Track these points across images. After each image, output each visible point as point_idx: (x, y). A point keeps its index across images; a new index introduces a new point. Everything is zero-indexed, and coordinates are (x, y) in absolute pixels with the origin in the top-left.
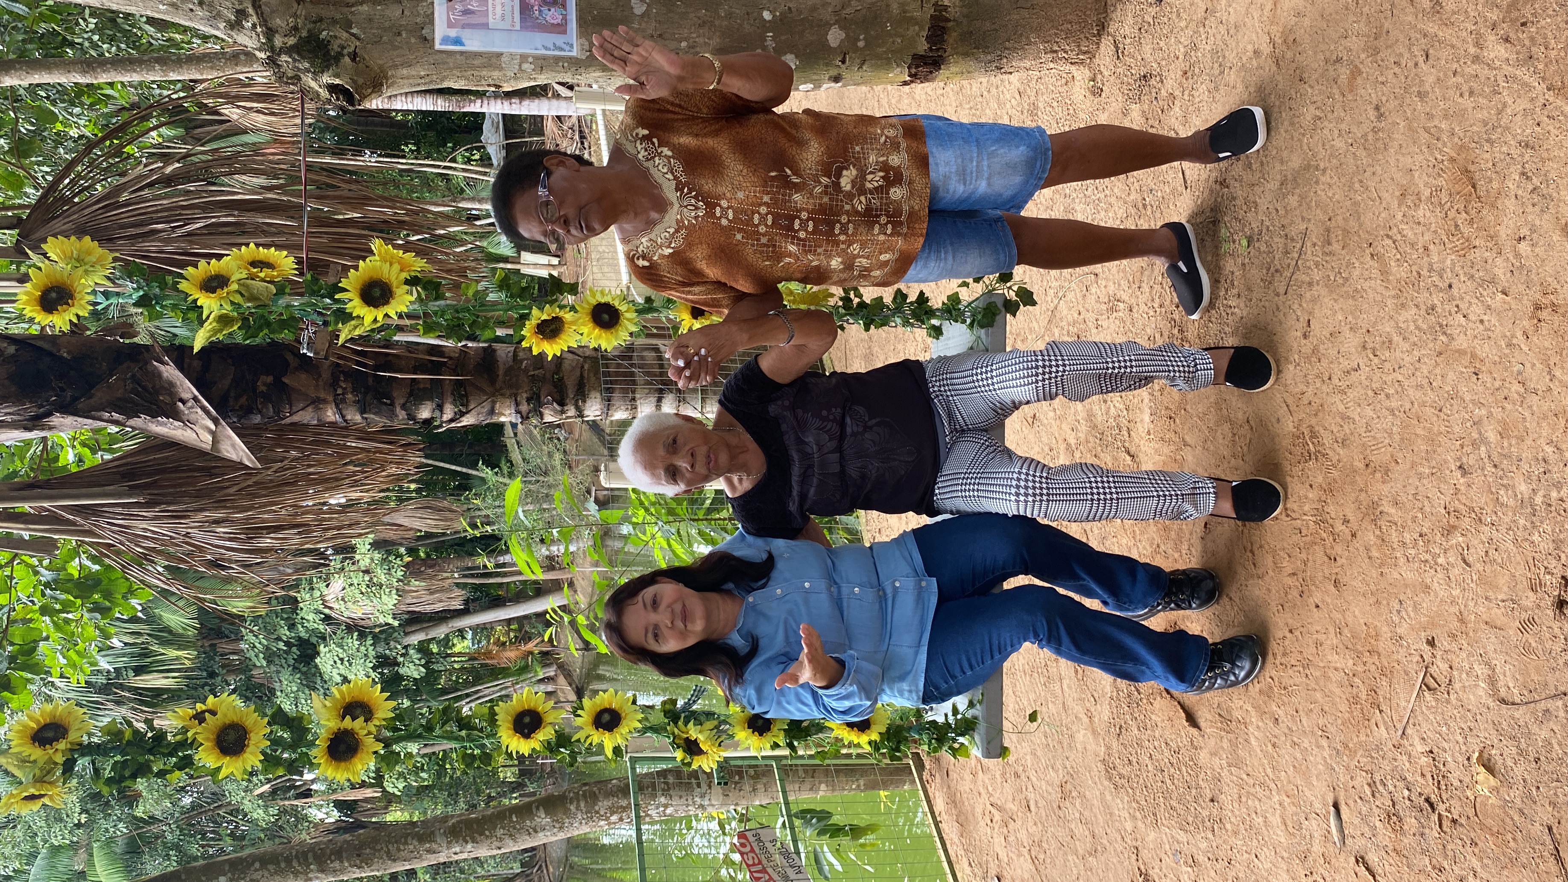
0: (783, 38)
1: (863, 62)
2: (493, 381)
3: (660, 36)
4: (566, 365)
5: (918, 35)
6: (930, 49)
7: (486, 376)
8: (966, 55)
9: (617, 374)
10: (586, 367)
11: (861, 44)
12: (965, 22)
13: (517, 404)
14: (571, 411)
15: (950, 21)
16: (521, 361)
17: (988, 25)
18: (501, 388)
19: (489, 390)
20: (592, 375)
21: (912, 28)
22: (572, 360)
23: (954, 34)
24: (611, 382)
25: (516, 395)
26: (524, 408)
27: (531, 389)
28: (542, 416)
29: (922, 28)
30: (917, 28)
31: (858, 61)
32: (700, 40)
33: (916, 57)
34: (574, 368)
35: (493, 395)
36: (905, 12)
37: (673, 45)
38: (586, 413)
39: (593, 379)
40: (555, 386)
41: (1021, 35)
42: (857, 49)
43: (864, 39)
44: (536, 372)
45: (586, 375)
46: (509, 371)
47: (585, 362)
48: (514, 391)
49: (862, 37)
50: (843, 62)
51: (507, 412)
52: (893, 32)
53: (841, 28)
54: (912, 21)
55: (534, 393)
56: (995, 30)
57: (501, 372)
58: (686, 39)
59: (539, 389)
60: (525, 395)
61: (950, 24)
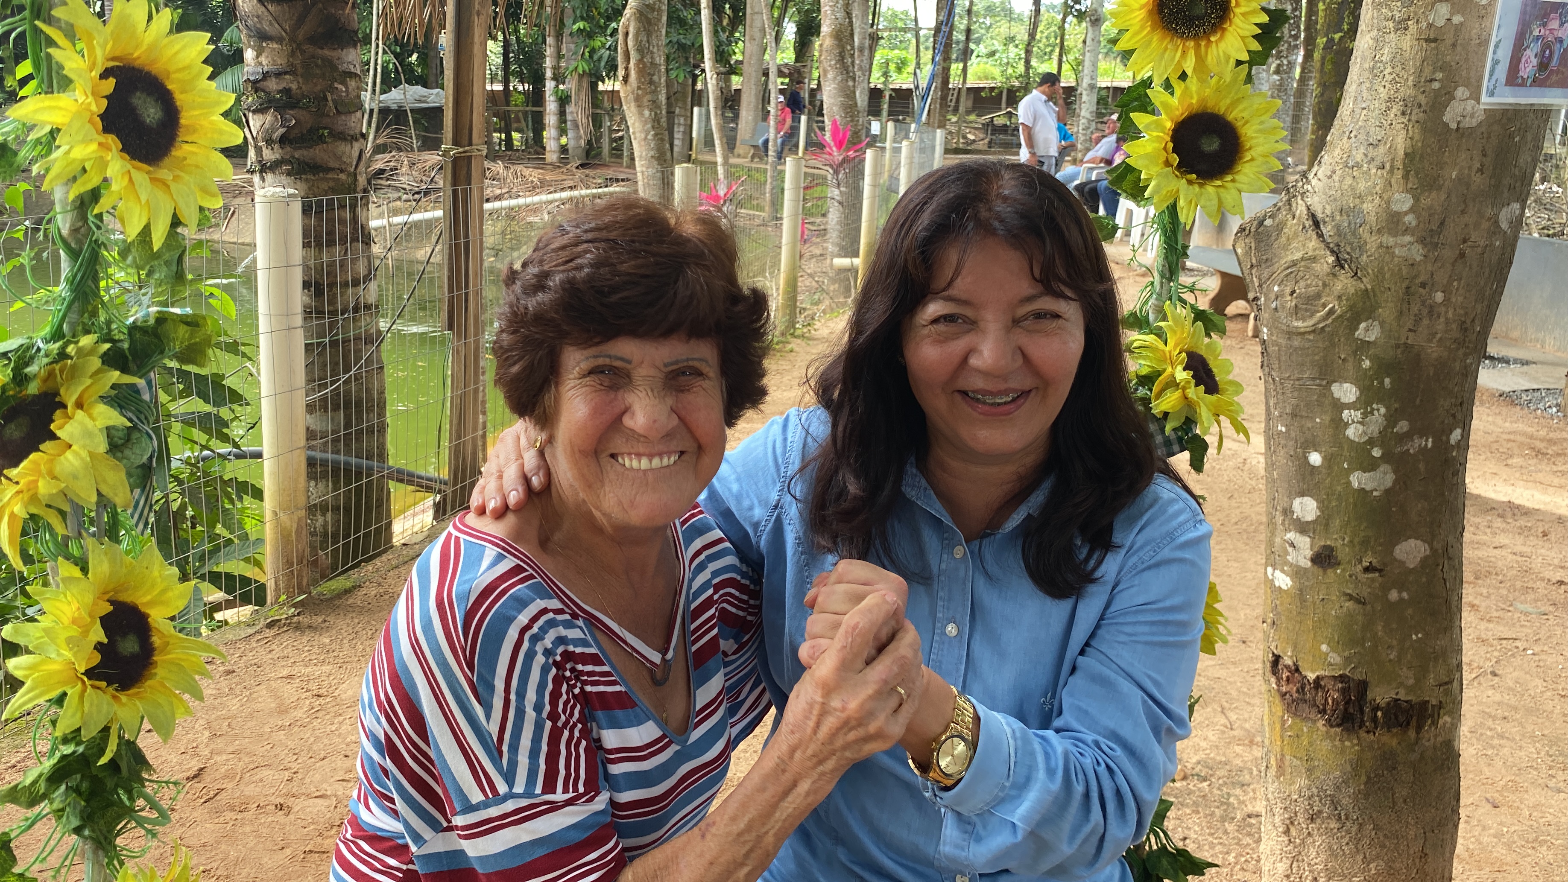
0: (1422, 466)
1: (1359, 601)
2: (313, 40)
3: (1462, 255)
4: (342, 147)
5: (1401, 684)
6: (1377, 708)
7: (320, 30)
8: (1357, 765)
9: (331, 221)
10: (343, 176)
11: (1394, 595)
12: (1414, 757)
13: (279, 75)
14: (269, 155)
15: (1418, 733)
16: (344, 83)
17: (1402, 791)
18: (303, 52)
19: (301, 34)
20: (331, 184)
21: (1410, 674)
22: (350, 156)
23: (1394, 742)
24: (319, 213)
25: (293, 73)
26: (273, 85)
27: (304, 96)
28: (260, 110)
29: (1410, 690)
30: (1411, 682)
31: (1365, 592)
32: (1440, 326)
33: (1363, 686)
34: (339, 158)
35: (292, 39)
36: (1436, 659)
37: (1442, 277)
38: (269, 177)
39: (324, 186)
40: (311, 131)
41: (1383, 846)
42: (1385, 589)
43: (1402, 600)
44: (331, 104)
45: (330, 176)
46: (331, 65)
47: (349, 174)
48: (300, 70)
49: (1405, 595)
50: (1367, 570)
51: (263, 59)
52: (1407, 644)
53: (1424, 561)
54: (1422, 672)
55: (299, 101)
56: (1394, 803)
57: (327, 52)
58: (1447, 300)
59: (306, 108)
60: (294, 86)
61: (1412, 734)
